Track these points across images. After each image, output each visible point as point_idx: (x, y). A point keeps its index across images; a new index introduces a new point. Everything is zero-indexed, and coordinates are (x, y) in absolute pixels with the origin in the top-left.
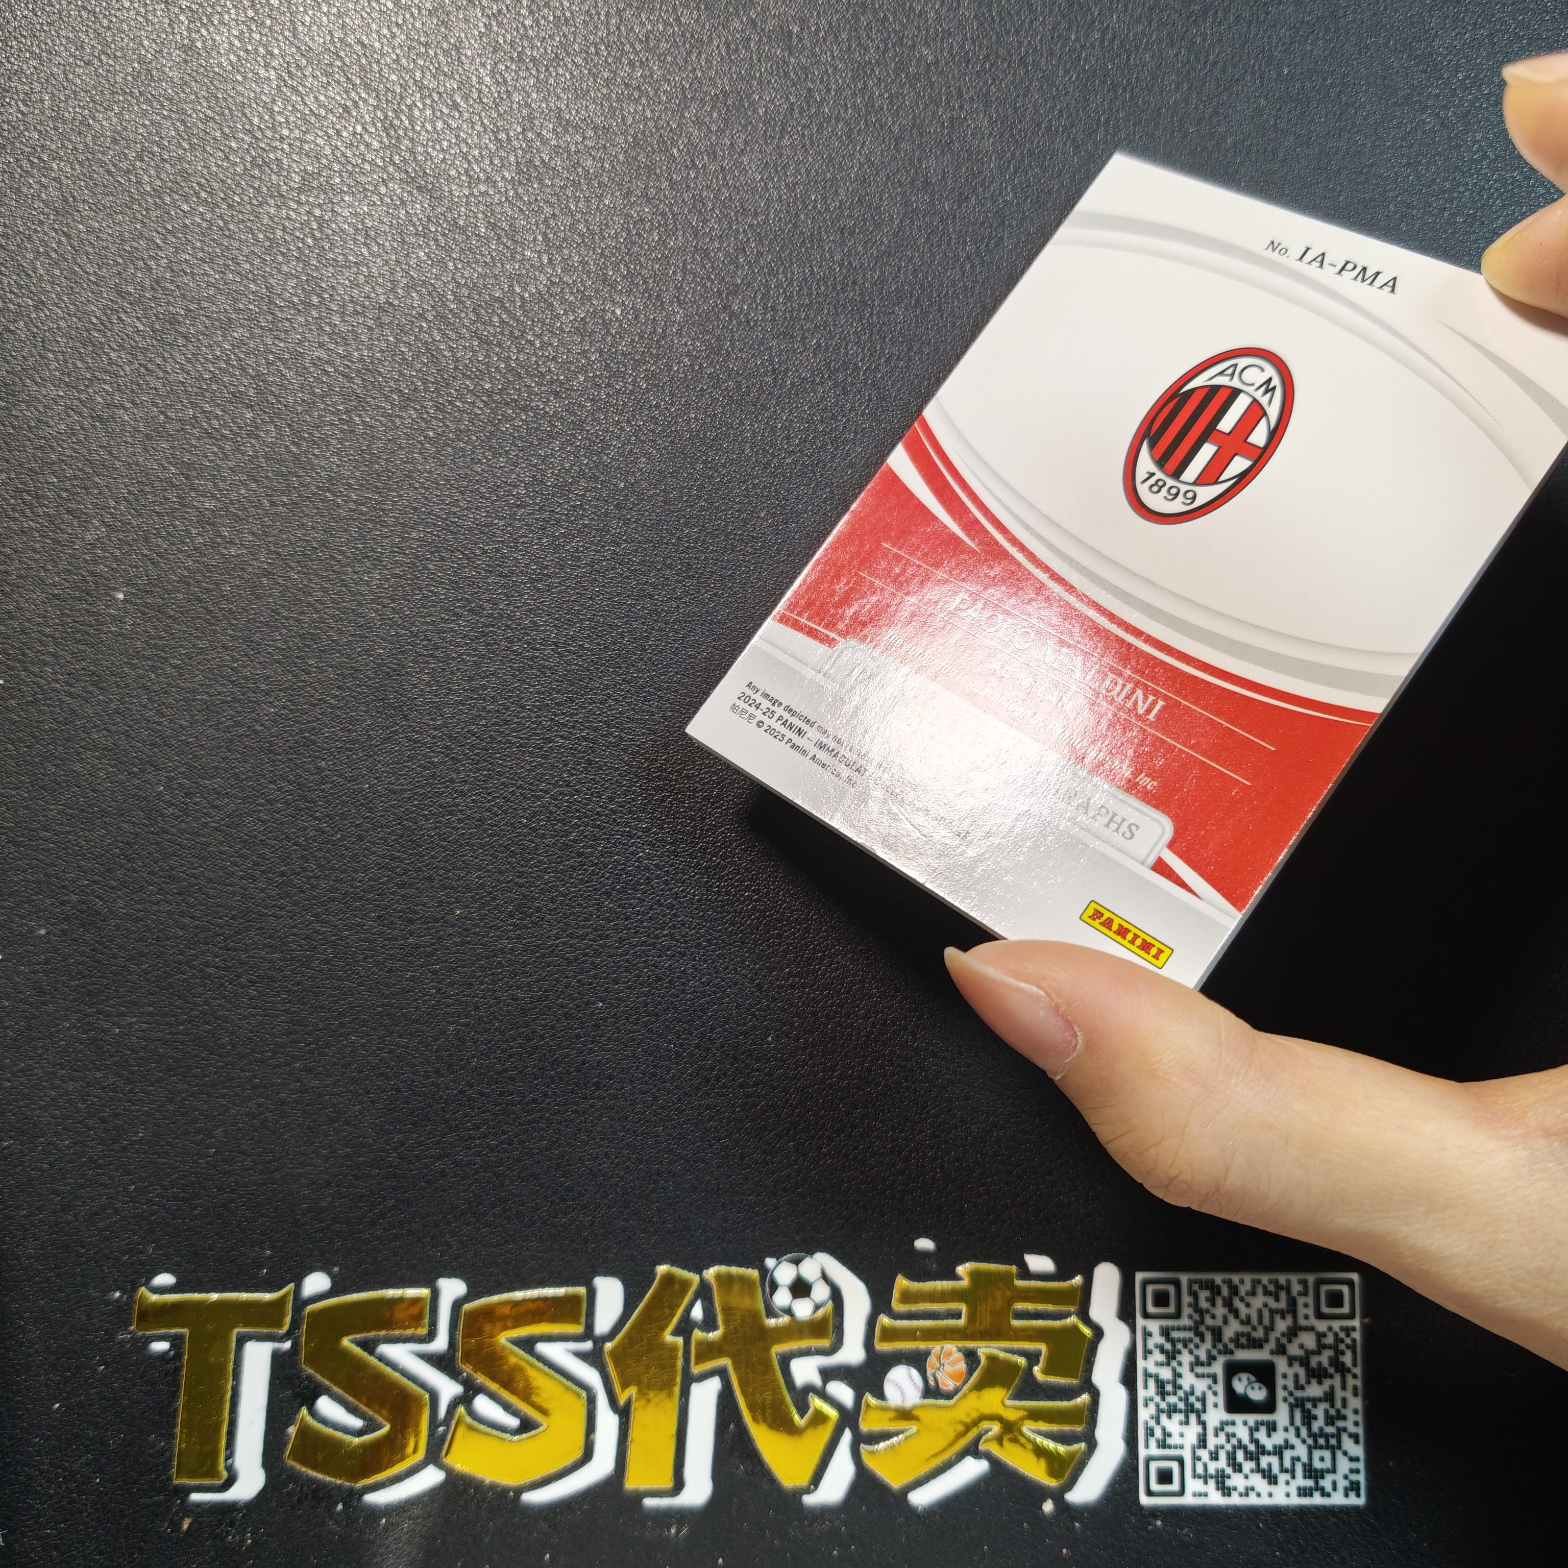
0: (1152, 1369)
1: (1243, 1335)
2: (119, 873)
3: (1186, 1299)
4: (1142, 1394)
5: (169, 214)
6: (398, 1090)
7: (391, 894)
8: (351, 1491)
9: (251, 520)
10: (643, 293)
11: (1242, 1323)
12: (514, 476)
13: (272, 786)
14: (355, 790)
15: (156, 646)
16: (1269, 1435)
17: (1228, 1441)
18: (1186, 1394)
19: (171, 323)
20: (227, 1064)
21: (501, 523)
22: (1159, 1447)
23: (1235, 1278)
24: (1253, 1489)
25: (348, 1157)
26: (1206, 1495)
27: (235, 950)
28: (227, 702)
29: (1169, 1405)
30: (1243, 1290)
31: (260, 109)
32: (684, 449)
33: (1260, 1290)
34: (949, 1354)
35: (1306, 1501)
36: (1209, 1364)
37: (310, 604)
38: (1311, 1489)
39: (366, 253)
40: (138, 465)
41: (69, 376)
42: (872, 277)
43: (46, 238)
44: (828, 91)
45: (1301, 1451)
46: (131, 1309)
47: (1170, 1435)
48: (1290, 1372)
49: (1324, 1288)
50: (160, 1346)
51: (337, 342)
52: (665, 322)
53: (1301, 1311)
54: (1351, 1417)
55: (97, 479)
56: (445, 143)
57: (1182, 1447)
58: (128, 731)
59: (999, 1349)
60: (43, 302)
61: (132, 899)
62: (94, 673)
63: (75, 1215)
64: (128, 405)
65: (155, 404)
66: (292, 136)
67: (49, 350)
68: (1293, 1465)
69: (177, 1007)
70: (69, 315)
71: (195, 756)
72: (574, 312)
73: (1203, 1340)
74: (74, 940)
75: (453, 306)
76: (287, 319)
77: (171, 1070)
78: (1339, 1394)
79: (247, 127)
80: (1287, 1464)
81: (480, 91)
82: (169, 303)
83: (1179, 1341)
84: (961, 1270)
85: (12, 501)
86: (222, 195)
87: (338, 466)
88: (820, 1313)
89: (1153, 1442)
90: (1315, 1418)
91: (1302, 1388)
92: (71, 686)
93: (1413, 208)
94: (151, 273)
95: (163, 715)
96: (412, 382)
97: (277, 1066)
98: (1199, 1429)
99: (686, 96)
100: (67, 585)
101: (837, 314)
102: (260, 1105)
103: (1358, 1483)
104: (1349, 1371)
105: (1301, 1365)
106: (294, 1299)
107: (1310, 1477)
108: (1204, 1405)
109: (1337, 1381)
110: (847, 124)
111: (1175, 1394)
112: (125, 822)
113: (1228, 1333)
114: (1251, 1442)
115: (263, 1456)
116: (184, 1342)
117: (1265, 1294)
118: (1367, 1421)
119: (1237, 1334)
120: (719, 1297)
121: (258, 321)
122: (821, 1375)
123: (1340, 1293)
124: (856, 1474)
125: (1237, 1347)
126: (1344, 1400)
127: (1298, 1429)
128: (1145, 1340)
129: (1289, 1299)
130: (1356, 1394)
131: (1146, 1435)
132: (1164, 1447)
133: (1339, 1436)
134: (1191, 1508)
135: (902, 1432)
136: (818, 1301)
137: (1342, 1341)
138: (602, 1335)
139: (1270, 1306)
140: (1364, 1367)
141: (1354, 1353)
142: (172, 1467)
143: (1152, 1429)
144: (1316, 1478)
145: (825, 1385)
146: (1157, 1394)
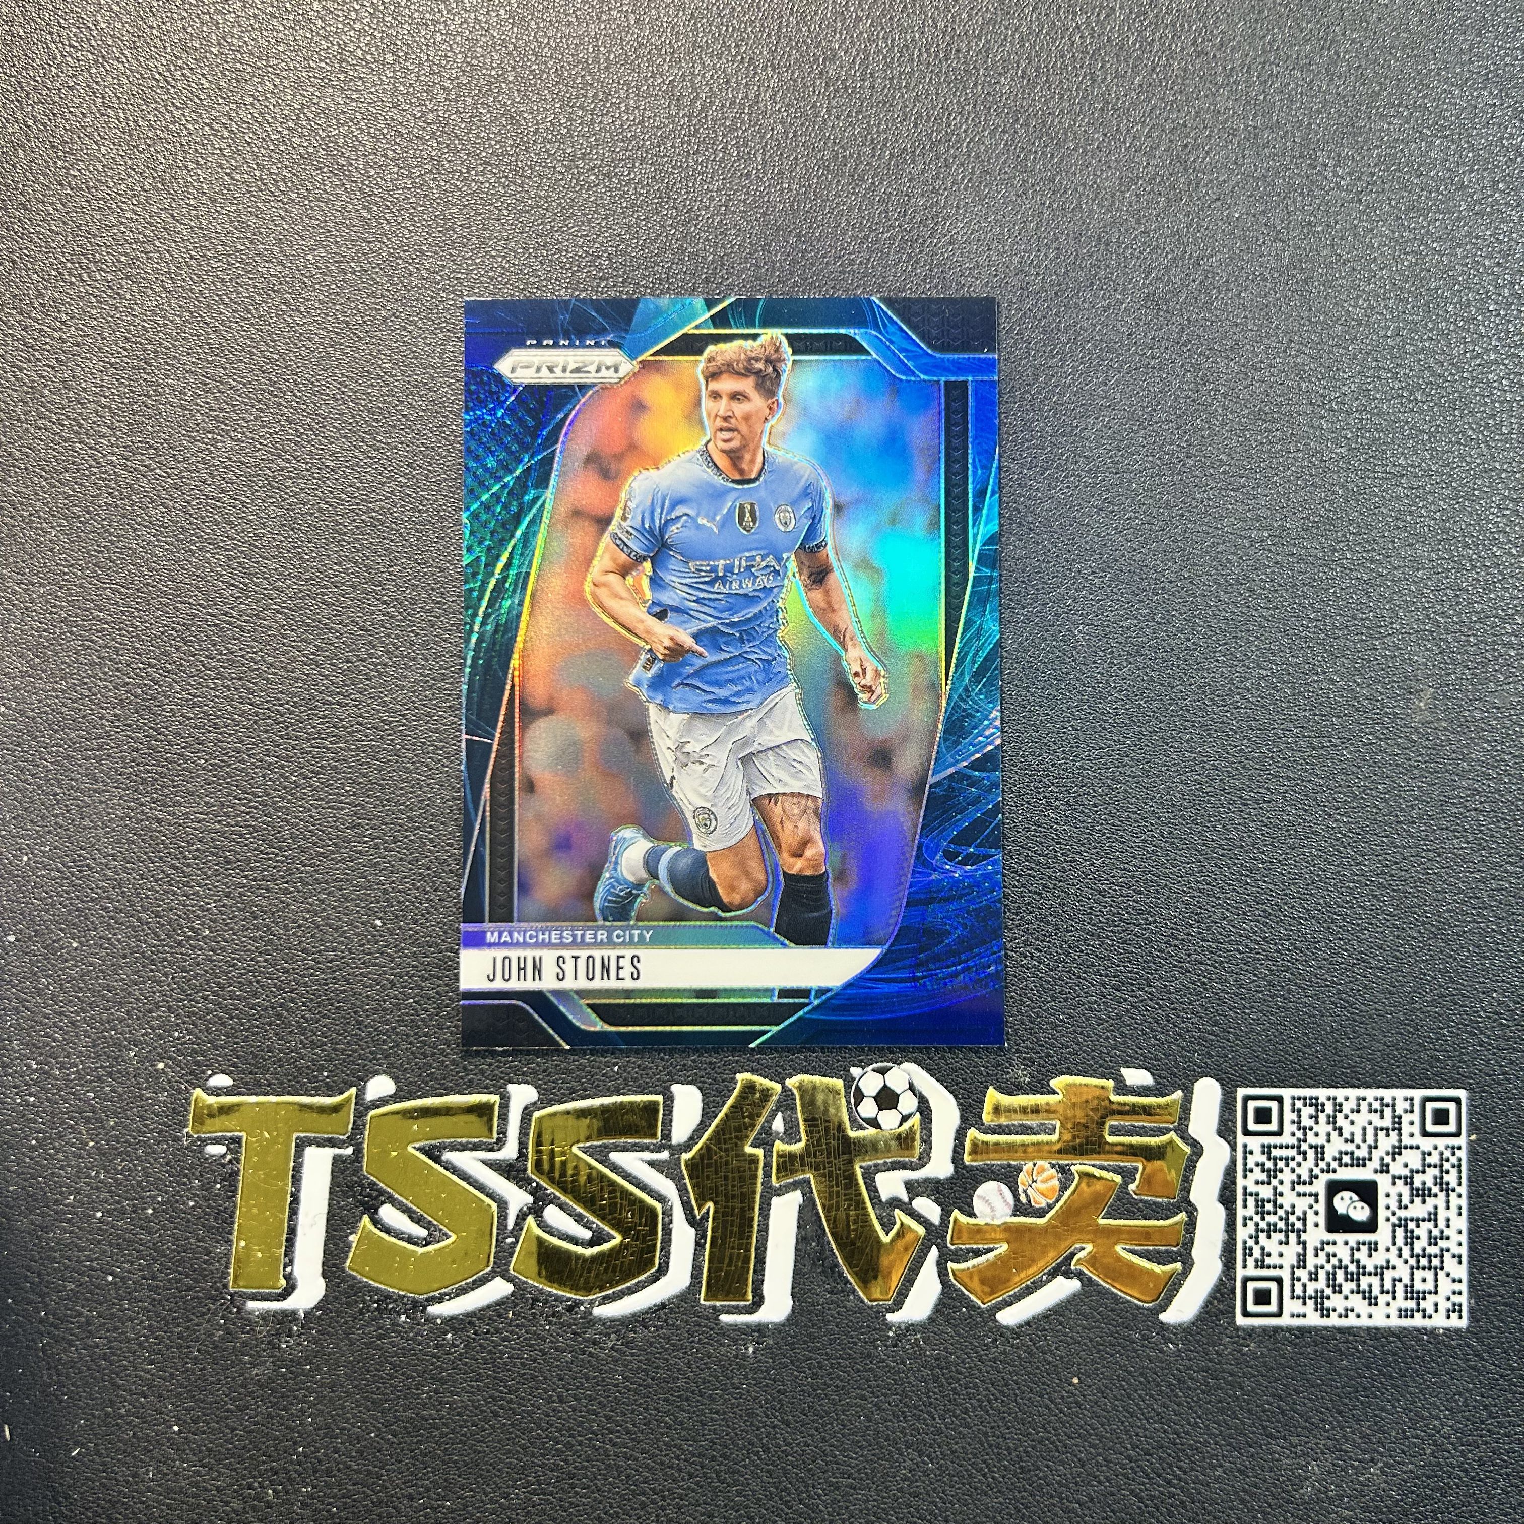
0: (1252, 1188)
1: (1346, 1153)
2: (176, 656)
3: (1289, 1116)
4: (1240, 1213)
8: (415, 1304)
9: (317, 286)
10: (735, 57)
11: (1346, 1141)
12: (597, 245)
13: (336, 567)
14: (425, 573)
15: (216, 419)
16: (1370, 1256)
17: (1328, 1262)
18: (1287, 1213)
19: (237, 81)
20: (287, 858)
22: (1257, 1267)
23: (1339, 1093)
24: (1352, 1310)
25: (415, 956)
26: (1304, 1316)
27: (297, 738)
28: (290, 478)
29: (1269, 1224)
30: (1346, 1109)
32: (777, 221)
33: (1364, 1106)
35: (1406, 1323)
36: (1311, 1183)
37: (380, 377)
38: (1412, 1311)
39: (445, 12)
40: (202, 228)
41: (130, 136)
42: (977, 45)
45: (1403, 1272)
46: (186, 1110)
47: (1269, 1255)
49: (1430, 1106)
50: (216, 1150)
51: (411, 104)
52: (759, 87)
53: (1406, 1129)
54: (1455, 1238)
55: (157, 243)
58: (185, 507)
59: (1093, 1166)
60: (103, 57)
61: (189, 684)
62: (151, 446)
63: (128, 1013)
64: (191, 166)
65: (221, 166)
67: (109, 107)
68: (1394, 1286)
69: (235, 797)
70: (131, 70)
71: (256, 535)
72: (662, 75)
73: (1305, 1159)
74: (129, 725)
75: (535, 67)
76: (361, 78)
77: (228, 863)
78: (1442, 1214)
80: (1388, 1285)
82: (235, 61)
83: (1281, 1159)
84: (1054, 1083)
85: (69, 265)
87: (411, 231)
88: (906, 1126)
89: (1251, 1262)
90: (1418, 1238)
91: (1406, 1207)
92: (127, 459)
94: (218, 28)
95: (223, 492)
96: (491, 146)
97: (340, 861)
98: (1299, 1249)
100: (125, 353)
101: (940, 84)
102: (322, 901)
103: (1460, 1305)
104: (1453, 1190)
105: (1406, 1184)
106: (356, 1104)
107: (1412, 1299)
108: (1305, 1224)
109: (1441, 1200)
111: (1275, 1213)
112: (182, 603)
113: (1331, 1152)
114: (1352, 1262)
115: (323, 1264)
116: (240, 1147)
117: (1370, 1111)
118: (1471, 1241)
119: (1341, 1153)
120: (803, 1106)
121: (330, 80)
122: (907, 1189)
123: (1446, 1112)
124: (943, 1293)
125: (1340, 1165)
126: (1448, 1220)
127: (1400, 1250)
128: (1245, 1158)
129: (1394, 1117)
130: (1460, 1214)
131: (1245, 1255)
132: (1263, 1267)
133: (1442, 1256)
134: (1289, 1330)
135: (991, 1250)
136: (905, 1112)
137: (1447, 1160)
138: (679, 1145)
139: (1374, 1124)
140: (1469, 1186)
141: (1460, 1172)
142: (229, 1274)
143: (1251, 1249)
144: (1418, 1298)
145: (911, 1199)
146: (1257, 1213)
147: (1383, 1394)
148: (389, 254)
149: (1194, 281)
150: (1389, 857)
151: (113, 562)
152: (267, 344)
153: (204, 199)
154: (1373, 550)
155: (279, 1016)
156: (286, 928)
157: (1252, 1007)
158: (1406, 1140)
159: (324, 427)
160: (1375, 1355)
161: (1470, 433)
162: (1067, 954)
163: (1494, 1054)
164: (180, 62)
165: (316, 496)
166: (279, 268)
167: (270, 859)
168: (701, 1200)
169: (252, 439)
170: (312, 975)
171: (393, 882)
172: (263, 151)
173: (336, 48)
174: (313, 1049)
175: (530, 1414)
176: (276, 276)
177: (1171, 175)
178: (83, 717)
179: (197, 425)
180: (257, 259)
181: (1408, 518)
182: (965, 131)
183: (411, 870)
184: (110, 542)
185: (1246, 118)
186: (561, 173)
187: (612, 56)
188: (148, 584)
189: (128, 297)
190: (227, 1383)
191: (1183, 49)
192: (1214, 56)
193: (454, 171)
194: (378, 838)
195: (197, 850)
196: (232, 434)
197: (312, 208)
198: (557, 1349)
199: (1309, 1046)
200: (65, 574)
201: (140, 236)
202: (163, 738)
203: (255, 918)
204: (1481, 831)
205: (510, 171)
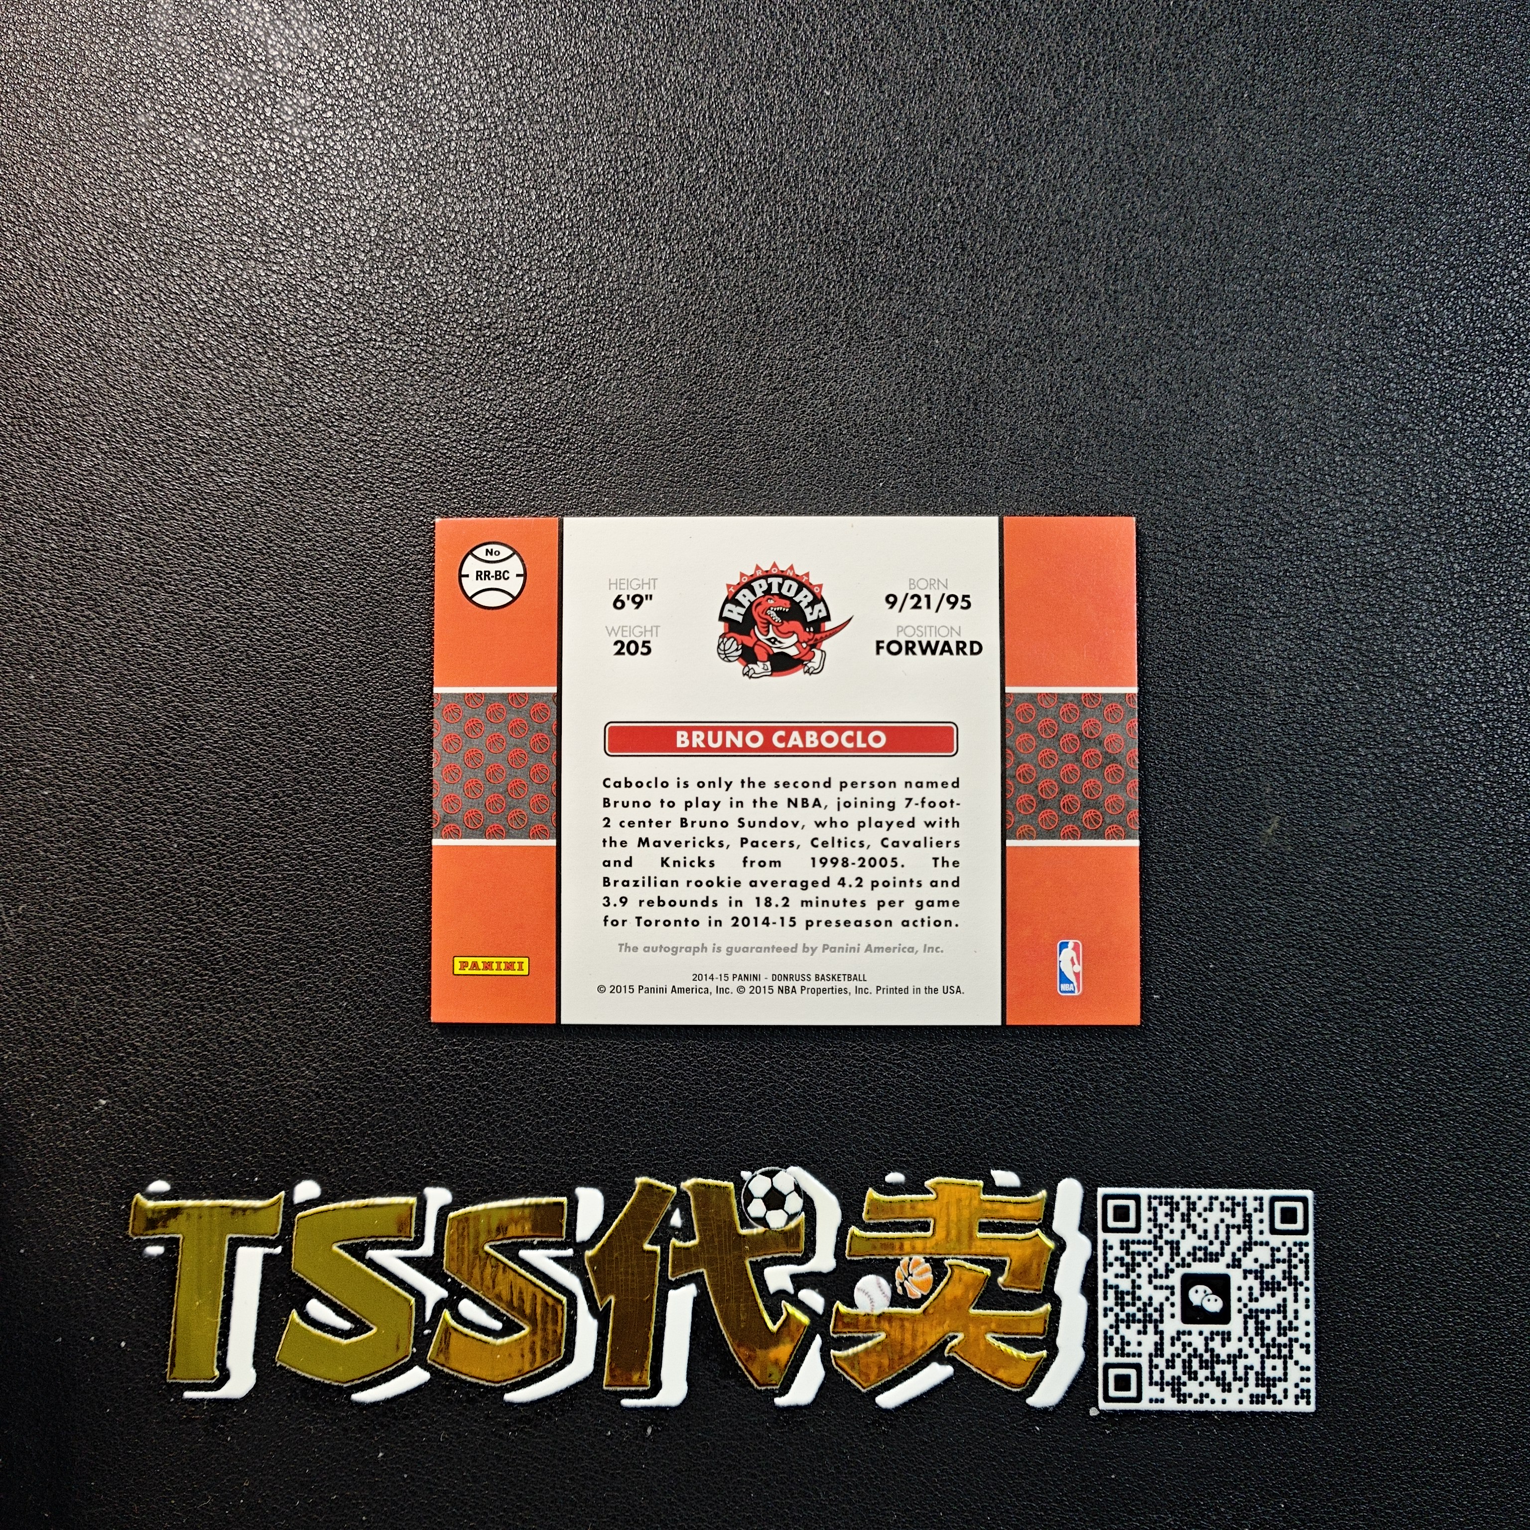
0: (1112, 1281)
1: (1200, 1249)
3: (1146, 1214)
4: (1102, 1304)
5: (163, 144)
6: (387, 1007)
7: (381, 815)
8: (340, 1392)
9: (244, 448)
10: (630, 229)
11: (1200, 1237)
13: (263, 710)
14: (345, 715)
15: (151, 572)
16: (1223, 1345)
17: (1184, 1350)
18: (1145, 1304)
19: (165, 254)
20: (219, 978)
21: (490, 455)
22: (1117, 1355)
23: (1193, 1193)
24: (1207, 1396)
25: (338, 1069)
26: (1162, 1401)
27: (229, 868)
28: (220, 627)
29: (1128, 1315)
30: (1200, 1206)
31: (253, 41)
32: (669, 384)
34: (918, 1264)
35: (1258, 1408)
36: (1167, 1277)
37: (303, 533)
38: (1263, 1396)
39: (359, 188)
40: (134, 393)
41: (66, 305)
42: (855, 217)
43: (43, 167)
44: (814, 31)
45: (1254, 1360)
46: (127, 1214)
47: (1128, 1344)
48: (1245, 1285)
49: (1278, 1205)
50: (155, 1250)
51: (328, 276)
53: (1256, 1227)
54: (1303, 1329)
55: (92, 407)
56: (436, 79)
57: (1140, 1355)
58: (122, 655)
59: (966, 1260)
60: (39, 231)
61: (127, 819)
62: (90, 598)
63: (72, 1124)
65: (151, 334)
66: (285, 69)
67: (46, 279)
68: (1246, 1374)
70: (65, 244)
73: (1161, 1254)
74: (72, 858)
75: (443, 240)
76: (281, 251)
77: (166, 984)
78: (1291, 1307)
79: (241, 59)
80: (1241, 1372)
81: (471, 28)
82: (164, 235)
84: (928, 1183)
85: (10, 428)
86: (216, 127)
87: (330, 397)
88: (793, 1224)
89: (1111, 1350)
90: (1268, 1328)
91: (1257, 1300)
92: (68, 610)
93: (1386, 156)
95: (158, 640)
97: (268, 982)
98: (1157, 1338)
99: (673, 35)
102: (253, 1019)
103: (1308, 1391)
104: (1301, 1284)
105: (1256, 1278)
106: (284, 1206)
107: (1263, 1386)
108: (1162, 1316)
109: (1289, 1293)
110: (832, 64)
111: (1134, 1305)
112: (121, 743)
113: (1185, 1247)
114: (1206, 1351)
115: (255, 1356)
116: (178, 1247)
117: (1222, 1210)
118: (1318, 1332)
119: (1194, 1248)
120: (697, 1207)
121: (252, 253)
122: (793, 1282)
123: (1294, 1210)
124: (826, 1378)
125: (1194, 1260)
126: (1296, 1312)
127: (1251, 1339)
128: (1105, 1253)
129: (1245, 1215)
130: (1307, 1307)
131: (1105, 1344)
132: (1123, 1355)
133: (1291, 1346)
134: (1148, 1413)
135: (870, 1338)
136: (791, 1212)
137: (1295, 1255)
138: (583, 1242)
139: (1226, 1222)
140: (1316, 1281)
141: (1307, 1267)
142: (166, 1366)
143: (1112, 1338)
144: (1268, 1386)
145: (796, 1292)
146: (1117, 1304)
147: (1236, 1474)
148: (311, 418)
149: (1057, 437)
150: (1238, 973)
151: (56, 706)
152: (197, 503)
153: (135, 366)
154: (1224, 688)
155: (214, 1126)
156: (219, 1043)
157: (1110, 1113)
158: (1256, 1237)
159: (251, 579)
160: (1229, 1438)
161: (1316, 576)
162: (941, 1065)
163: (1339, 1156)
164: (111, 237)
165: (244, 643)
166: (208, 431)
167: (204, 980)
168: (604, 1295)
169: (185, 591)
170: (244, 1087)
171: (318, 1001)
172: (190, 320)
173: (257, 222)
174: (245, 1156)
175: (445, 1492)
176: (204, 438)
177: (1036, 337)
178: (30, 849)
179: (133, 578)
180: (187, 422)
181: (1257, 657)
182: (844, 299)
183: (333, 989)
184: (55, 688)
185: (1106, 283)
186: (469, 342)
187: (515, 230)
188: (89, 726)
189: (66, 457)
190: (166, 1467)
191: (1048, 217)
192: (1077, 224)
193: (370, 340)
194: (303, 960)
195: (137, 972)
196: (166, 586)
197: (237, 374)
198: (471, 1432)
199: (1164, 1149)
200: (10, 717)
201: (76, 401)
202: (104, 869)
203: (191, 1035)
204: (1325, 949)
205: (422, 340)
